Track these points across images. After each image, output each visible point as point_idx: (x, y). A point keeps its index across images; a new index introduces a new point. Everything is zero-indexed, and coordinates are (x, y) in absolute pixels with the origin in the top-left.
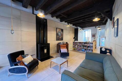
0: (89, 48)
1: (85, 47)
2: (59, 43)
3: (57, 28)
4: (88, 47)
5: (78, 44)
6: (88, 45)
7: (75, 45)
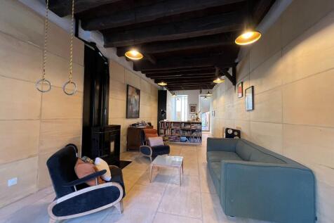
0: (195, 134)
1: (186, 134)
2: (133, 125)
3: (128, 85)
4: (193, 131)
5: (173, 127)
6: (193, 128)
7: (165, 130)
